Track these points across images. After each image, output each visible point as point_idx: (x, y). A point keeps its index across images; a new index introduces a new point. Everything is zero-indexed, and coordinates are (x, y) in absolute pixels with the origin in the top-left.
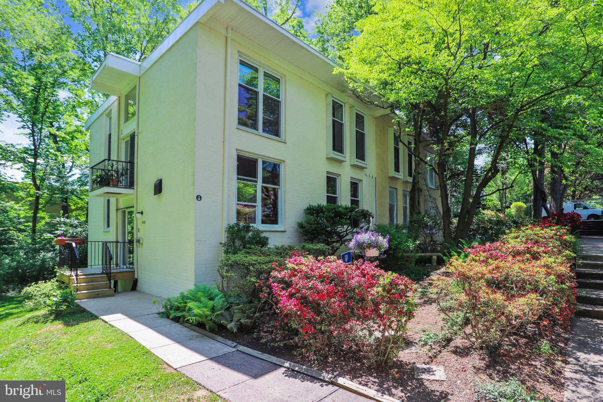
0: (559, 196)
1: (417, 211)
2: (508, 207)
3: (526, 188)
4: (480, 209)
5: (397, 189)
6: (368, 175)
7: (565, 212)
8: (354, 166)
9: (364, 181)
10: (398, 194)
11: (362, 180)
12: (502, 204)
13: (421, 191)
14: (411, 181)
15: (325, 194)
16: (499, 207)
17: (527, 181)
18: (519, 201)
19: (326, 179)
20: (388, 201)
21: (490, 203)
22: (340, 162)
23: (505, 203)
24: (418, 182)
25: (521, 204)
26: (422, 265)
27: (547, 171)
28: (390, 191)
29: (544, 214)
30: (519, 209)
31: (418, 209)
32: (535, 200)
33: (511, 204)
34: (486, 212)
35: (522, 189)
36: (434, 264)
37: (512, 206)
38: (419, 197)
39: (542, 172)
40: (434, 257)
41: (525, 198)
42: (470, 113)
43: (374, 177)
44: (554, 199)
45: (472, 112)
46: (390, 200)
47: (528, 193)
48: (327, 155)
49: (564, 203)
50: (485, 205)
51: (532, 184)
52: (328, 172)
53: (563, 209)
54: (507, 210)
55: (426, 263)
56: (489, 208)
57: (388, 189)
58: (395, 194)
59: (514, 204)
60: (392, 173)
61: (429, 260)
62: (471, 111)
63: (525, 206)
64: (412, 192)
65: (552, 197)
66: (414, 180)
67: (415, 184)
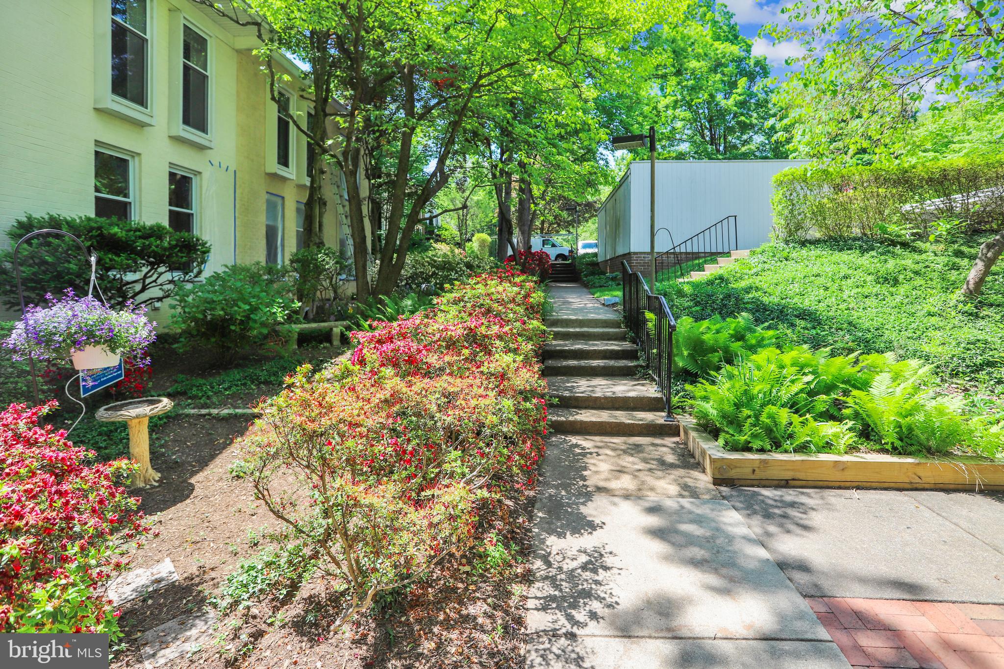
0: (526, 228)
1: (317, 241)
2: (470, 240)
3: (491, 215)
4: (432, 241)
5: (283, 198)
6: (216, 163)
7: (533, 250)
8: (177, 140)
9: (206, 175)
10: (286, 207)
11: (200, 173)
12: (461, 234)
13: (325, 204)
14: (308, 184)
15: (92, 194)
16: (458, 239)
17: (492, 205)
18: (483, 232)
19: (93, 157)
20: (262, 220)
21: (447, 233)
22: (141, 125)
23: (466, 234)
24: (320, 187)
25: (484, 236)
26: (313, 347)
27: (514, 194)
28: (268, 201)
29: (510, 252)
30: (482, 243)
31: (320, 238)
32: (500, 230)
33: (473, 235)
34: (438, 246)
35: (487, 216)
36: (336, 342)
37: (474, 239)
38: (321, 216)
39: (508, 193)
40: (335, 329)
41: (489, 228)
42: (404, 73)
43: (232, 169)
44: (523, 233)
45: (409, 71)
46: (267, 218)
47: (494, 221)
48: (95, 101)
49: (532, 238)
50: (439, 236)
51: (497, 210)
52: (97, 143)
53: (530, 247)
54: (468, 244)
55: (321, 342)
56: (444, 241)
57: (265, 196)
58: (280, 208)
59: (477, 236)
60: (273, 166)
61: (327, 337)
62: (406, 70)
63: (489, 239)
64: (310, 204)
65: (520, 229)
66: (312, 182)
67: (314, 189)
